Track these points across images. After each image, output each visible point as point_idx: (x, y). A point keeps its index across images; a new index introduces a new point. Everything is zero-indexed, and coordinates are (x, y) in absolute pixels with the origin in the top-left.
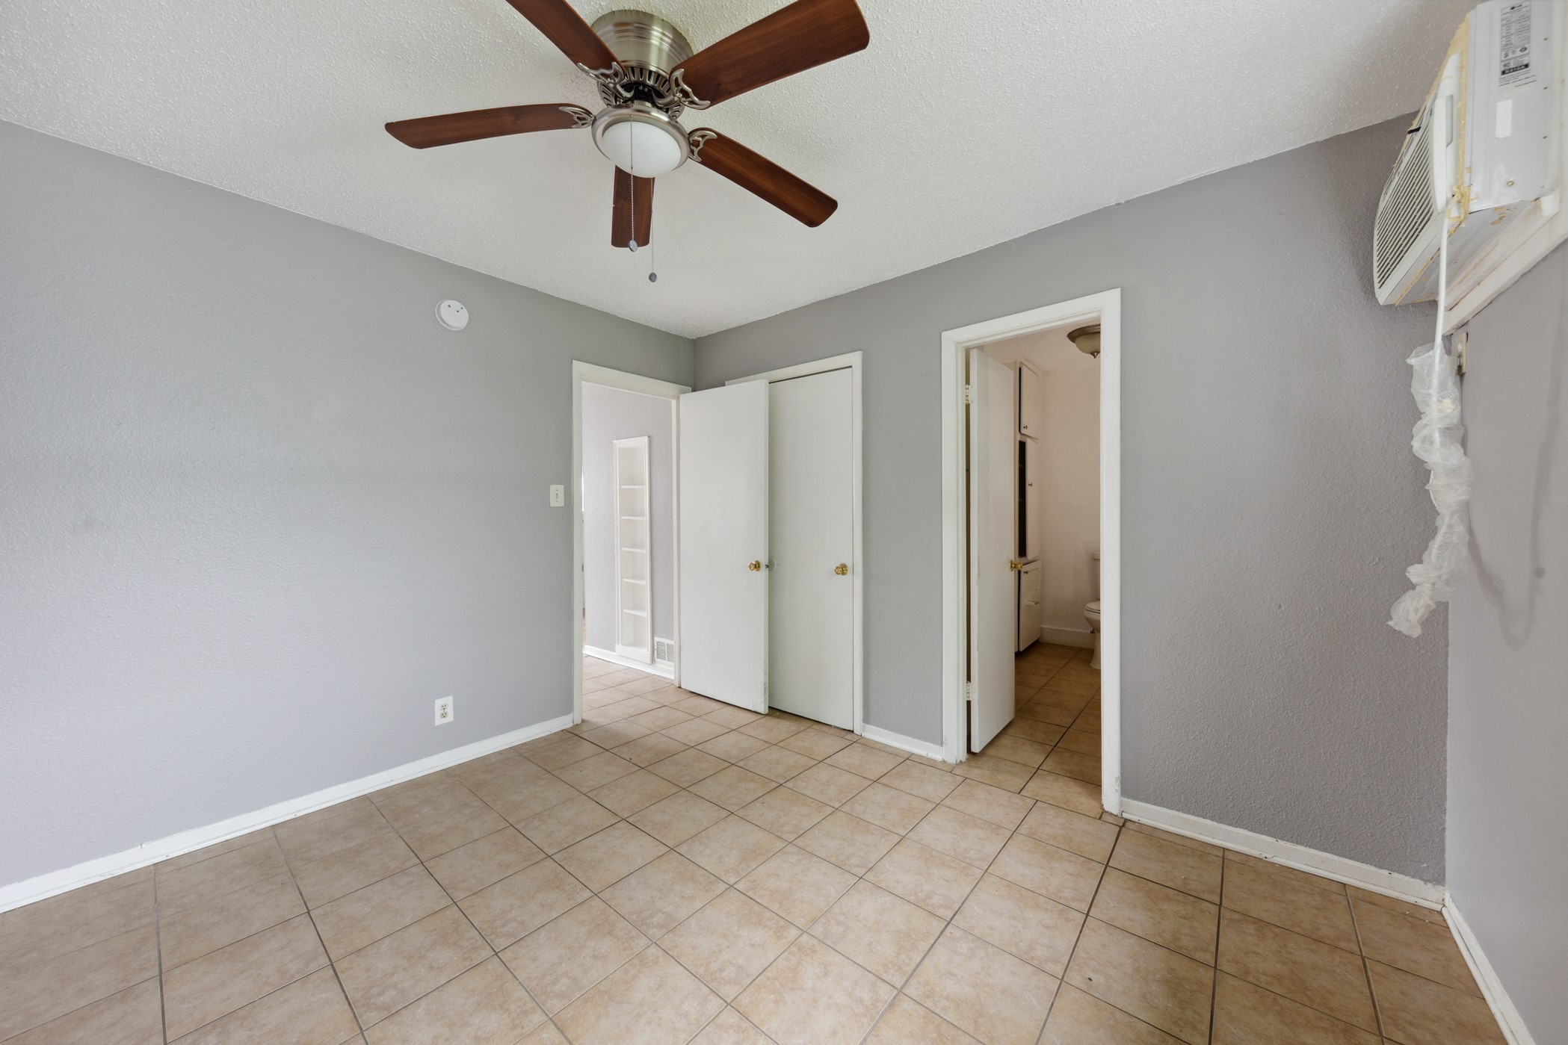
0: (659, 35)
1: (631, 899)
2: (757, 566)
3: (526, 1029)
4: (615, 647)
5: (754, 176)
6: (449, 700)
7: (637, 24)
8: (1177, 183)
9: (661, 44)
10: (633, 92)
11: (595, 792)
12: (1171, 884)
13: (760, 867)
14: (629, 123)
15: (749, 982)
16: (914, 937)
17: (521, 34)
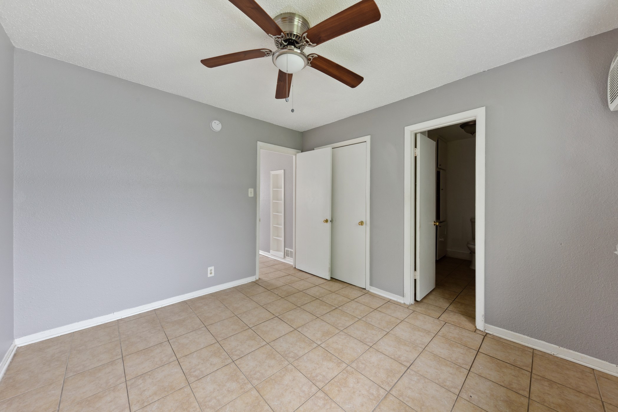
0: (297, 21)
1: (281, 346)
2: (326, 221)
3: (245, 390)
4: (270, 251)
5: (331, 70)
6: (212, 268)
7: (289, 17)
8: (511, 61)
9: (298, 24)
10: (287, 43)
11: (265, 306)
12: (508, 362)
13: (330, 339)
14: (286, 54)
15: (328, 382)
16: (394, 372)
17: (248, 24)
